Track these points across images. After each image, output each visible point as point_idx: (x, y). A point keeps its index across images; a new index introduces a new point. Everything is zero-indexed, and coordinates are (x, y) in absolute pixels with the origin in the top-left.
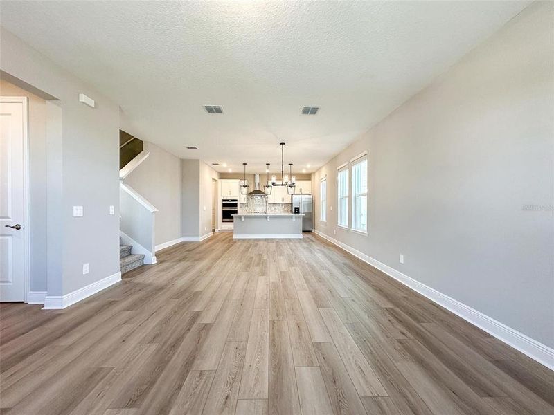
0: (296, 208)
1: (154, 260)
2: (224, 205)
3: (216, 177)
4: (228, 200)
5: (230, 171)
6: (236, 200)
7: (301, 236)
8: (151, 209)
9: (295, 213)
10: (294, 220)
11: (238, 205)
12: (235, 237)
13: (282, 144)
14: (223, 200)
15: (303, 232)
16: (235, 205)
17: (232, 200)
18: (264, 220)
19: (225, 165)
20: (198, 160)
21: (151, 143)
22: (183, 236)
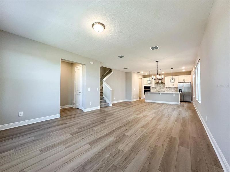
0: (180, 90)
1: (111, 105)
2: (145, 88)
3: (141, 77)
4: (146, 86)
5: (146, 74)
6: (150, 86)
7: (179, 103)
8: (110, 89)
9: (180, 92)
10: (174, 95)
11: (151, 88)
12: (146, 101)
13: (157, 61)
14: (145, 86)
15: (181, 101)
16: (150, 88)
17: (148, 86)
18: (159, 94)
19: (142, 72)
20: (131, 72)
21: (114, 69)
22: (126, 99)
